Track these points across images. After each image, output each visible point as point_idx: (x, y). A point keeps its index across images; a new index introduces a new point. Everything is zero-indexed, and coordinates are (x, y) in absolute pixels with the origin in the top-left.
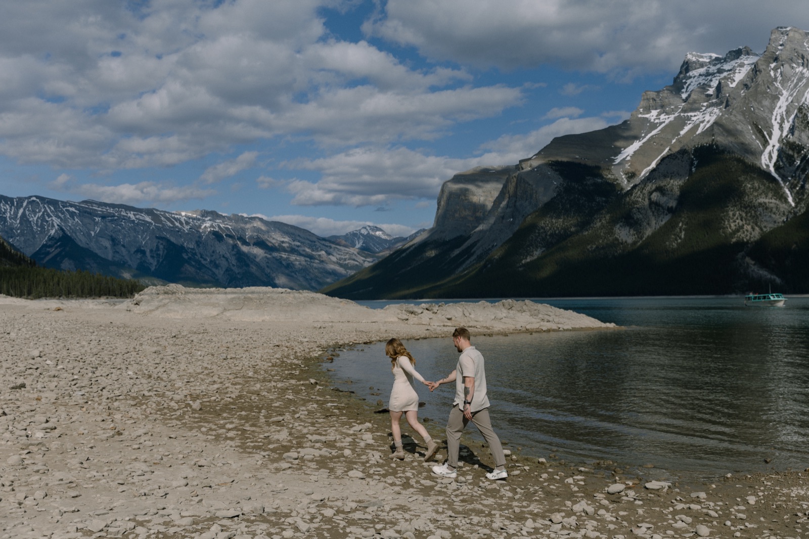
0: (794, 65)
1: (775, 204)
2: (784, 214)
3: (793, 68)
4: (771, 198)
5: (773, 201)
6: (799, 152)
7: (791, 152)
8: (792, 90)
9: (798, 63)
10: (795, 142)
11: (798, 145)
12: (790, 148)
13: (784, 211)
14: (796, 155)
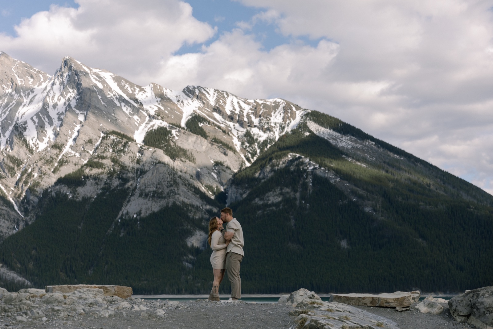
0: (4, 86)
1: (6, 211)
2: (14, 221)
3: (3, 88)
4: (3, 206)
5: (4, 208)
6: (18, 166)
7: (11, 165)
8: (4, 108)
9: (8, 85)
10: (14, 156)
11: (17, 160)
12: (11, 161)
13: (14, 218)
14: (16, 168)
